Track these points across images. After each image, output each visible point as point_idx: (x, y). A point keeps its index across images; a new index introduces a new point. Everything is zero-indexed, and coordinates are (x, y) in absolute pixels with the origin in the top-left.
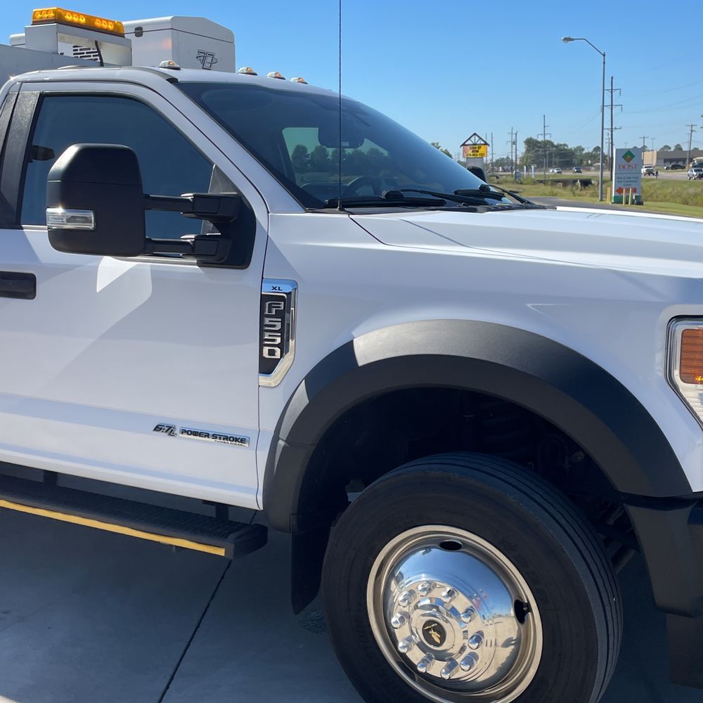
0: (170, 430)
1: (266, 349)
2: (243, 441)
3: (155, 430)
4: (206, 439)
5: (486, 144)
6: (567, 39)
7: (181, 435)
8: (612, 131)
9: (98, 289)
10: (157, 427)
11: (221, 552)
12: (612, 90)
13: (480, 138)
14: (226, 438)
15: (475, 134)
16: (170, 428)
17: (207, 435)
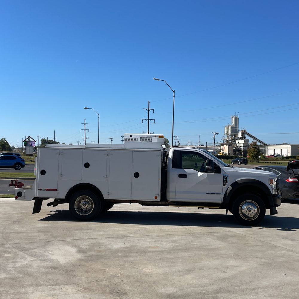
0: (209, 194)
1: (224, 183)
2: (220, 194)
5: (34, 141)
6: (86, 108)
8: (85, 139)
9: (198, 176)
10: (207, 193)
12: (85, 124)
13: (32, 139)
15: (30, 137)
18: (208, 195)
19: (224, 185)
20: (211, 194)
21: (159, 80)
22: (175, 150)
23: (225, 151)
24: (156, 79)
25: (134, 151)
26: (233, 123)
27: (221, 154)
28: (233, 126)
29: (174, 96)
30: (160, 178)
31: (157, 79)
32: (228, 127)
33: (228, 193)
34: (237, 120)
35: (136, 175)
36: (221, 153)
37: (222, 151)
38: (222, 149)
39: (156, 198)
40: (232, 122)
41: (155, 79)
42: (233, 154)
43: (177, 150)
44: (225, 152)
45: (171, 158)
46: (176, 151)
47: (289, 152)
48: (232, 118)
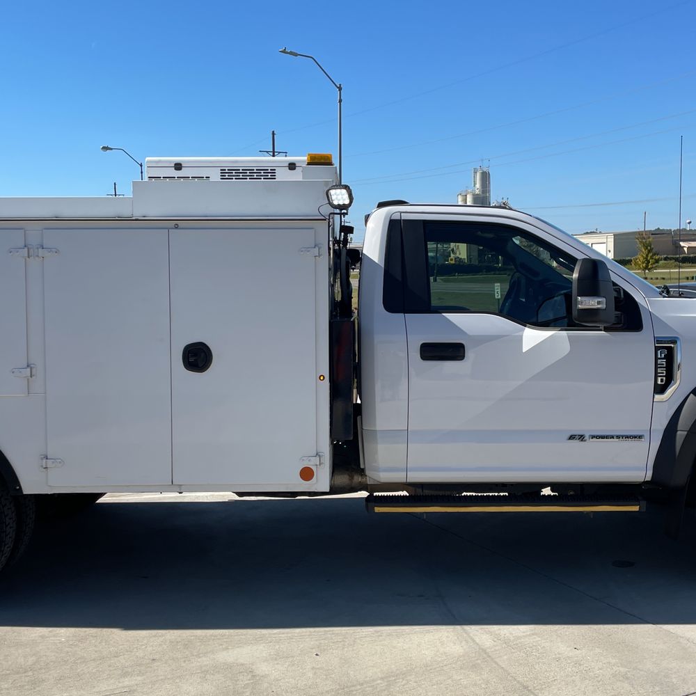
0: (582, 438)
1: (659, 379)
2: (640, 437)
3: (570, 439)
4: (612, 440)
7: (591, 440)
9: (524, 350)
10: (571, 436)
11: (636, 508)
14: (627, 437)
16: (582, 436)
17: (612, 437)
18: (576, 443)
19: (660, 389)
20: (593, 437)
21: (296, 55)
22: (397, 217)
23: (460, 254)
24: (287, 53)
25: (177, 227)
26: (478, 185)
27: (453, 262)
28: (477, 192)
29: (340, 101)
30: (325, 370)
31: (291, 53)
32: (466, 196)
33: (681, 435)
34: (485, 177)
35: (191, 360)
36: (452, 260)
37: (452, 255)
38: (453, 250)
39: (307, 474)
40: (475, 184)
41: (284, 52)
42: (479, 262)
43: (405, 217)
44: (460, 257)
45: (377, 261)
46: (399, 221)
47: (610, 251)
48: (475, 173)
